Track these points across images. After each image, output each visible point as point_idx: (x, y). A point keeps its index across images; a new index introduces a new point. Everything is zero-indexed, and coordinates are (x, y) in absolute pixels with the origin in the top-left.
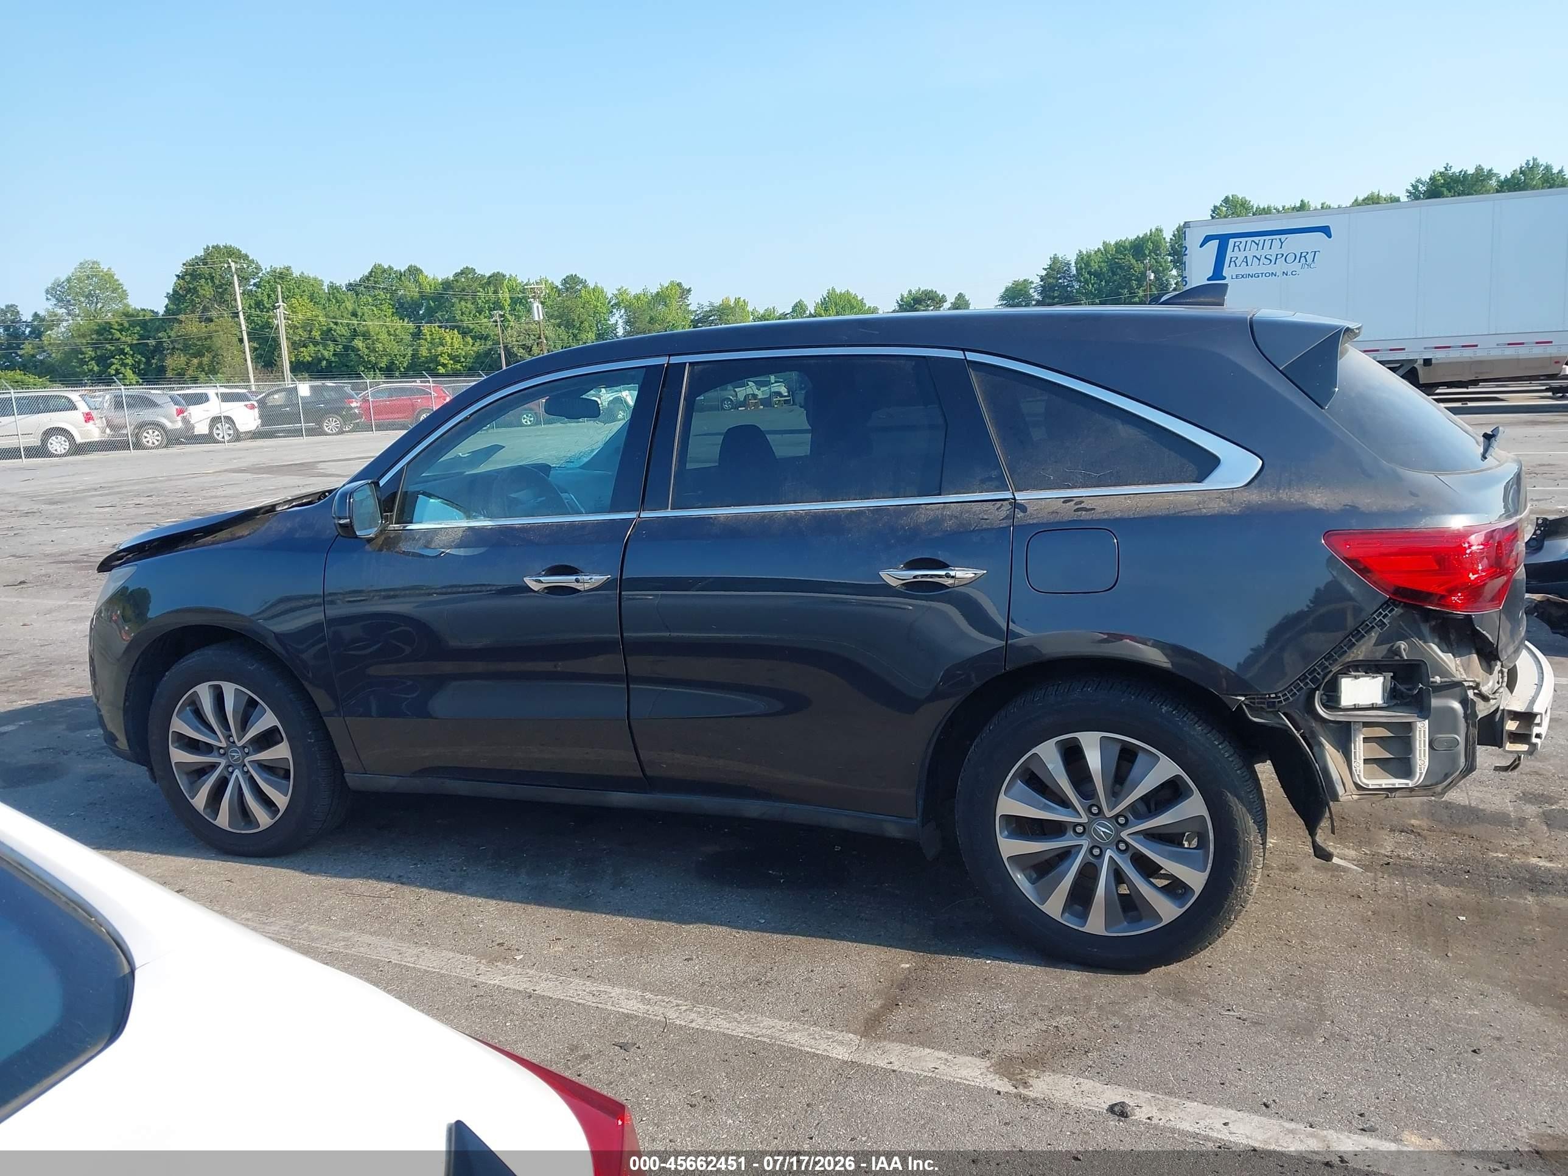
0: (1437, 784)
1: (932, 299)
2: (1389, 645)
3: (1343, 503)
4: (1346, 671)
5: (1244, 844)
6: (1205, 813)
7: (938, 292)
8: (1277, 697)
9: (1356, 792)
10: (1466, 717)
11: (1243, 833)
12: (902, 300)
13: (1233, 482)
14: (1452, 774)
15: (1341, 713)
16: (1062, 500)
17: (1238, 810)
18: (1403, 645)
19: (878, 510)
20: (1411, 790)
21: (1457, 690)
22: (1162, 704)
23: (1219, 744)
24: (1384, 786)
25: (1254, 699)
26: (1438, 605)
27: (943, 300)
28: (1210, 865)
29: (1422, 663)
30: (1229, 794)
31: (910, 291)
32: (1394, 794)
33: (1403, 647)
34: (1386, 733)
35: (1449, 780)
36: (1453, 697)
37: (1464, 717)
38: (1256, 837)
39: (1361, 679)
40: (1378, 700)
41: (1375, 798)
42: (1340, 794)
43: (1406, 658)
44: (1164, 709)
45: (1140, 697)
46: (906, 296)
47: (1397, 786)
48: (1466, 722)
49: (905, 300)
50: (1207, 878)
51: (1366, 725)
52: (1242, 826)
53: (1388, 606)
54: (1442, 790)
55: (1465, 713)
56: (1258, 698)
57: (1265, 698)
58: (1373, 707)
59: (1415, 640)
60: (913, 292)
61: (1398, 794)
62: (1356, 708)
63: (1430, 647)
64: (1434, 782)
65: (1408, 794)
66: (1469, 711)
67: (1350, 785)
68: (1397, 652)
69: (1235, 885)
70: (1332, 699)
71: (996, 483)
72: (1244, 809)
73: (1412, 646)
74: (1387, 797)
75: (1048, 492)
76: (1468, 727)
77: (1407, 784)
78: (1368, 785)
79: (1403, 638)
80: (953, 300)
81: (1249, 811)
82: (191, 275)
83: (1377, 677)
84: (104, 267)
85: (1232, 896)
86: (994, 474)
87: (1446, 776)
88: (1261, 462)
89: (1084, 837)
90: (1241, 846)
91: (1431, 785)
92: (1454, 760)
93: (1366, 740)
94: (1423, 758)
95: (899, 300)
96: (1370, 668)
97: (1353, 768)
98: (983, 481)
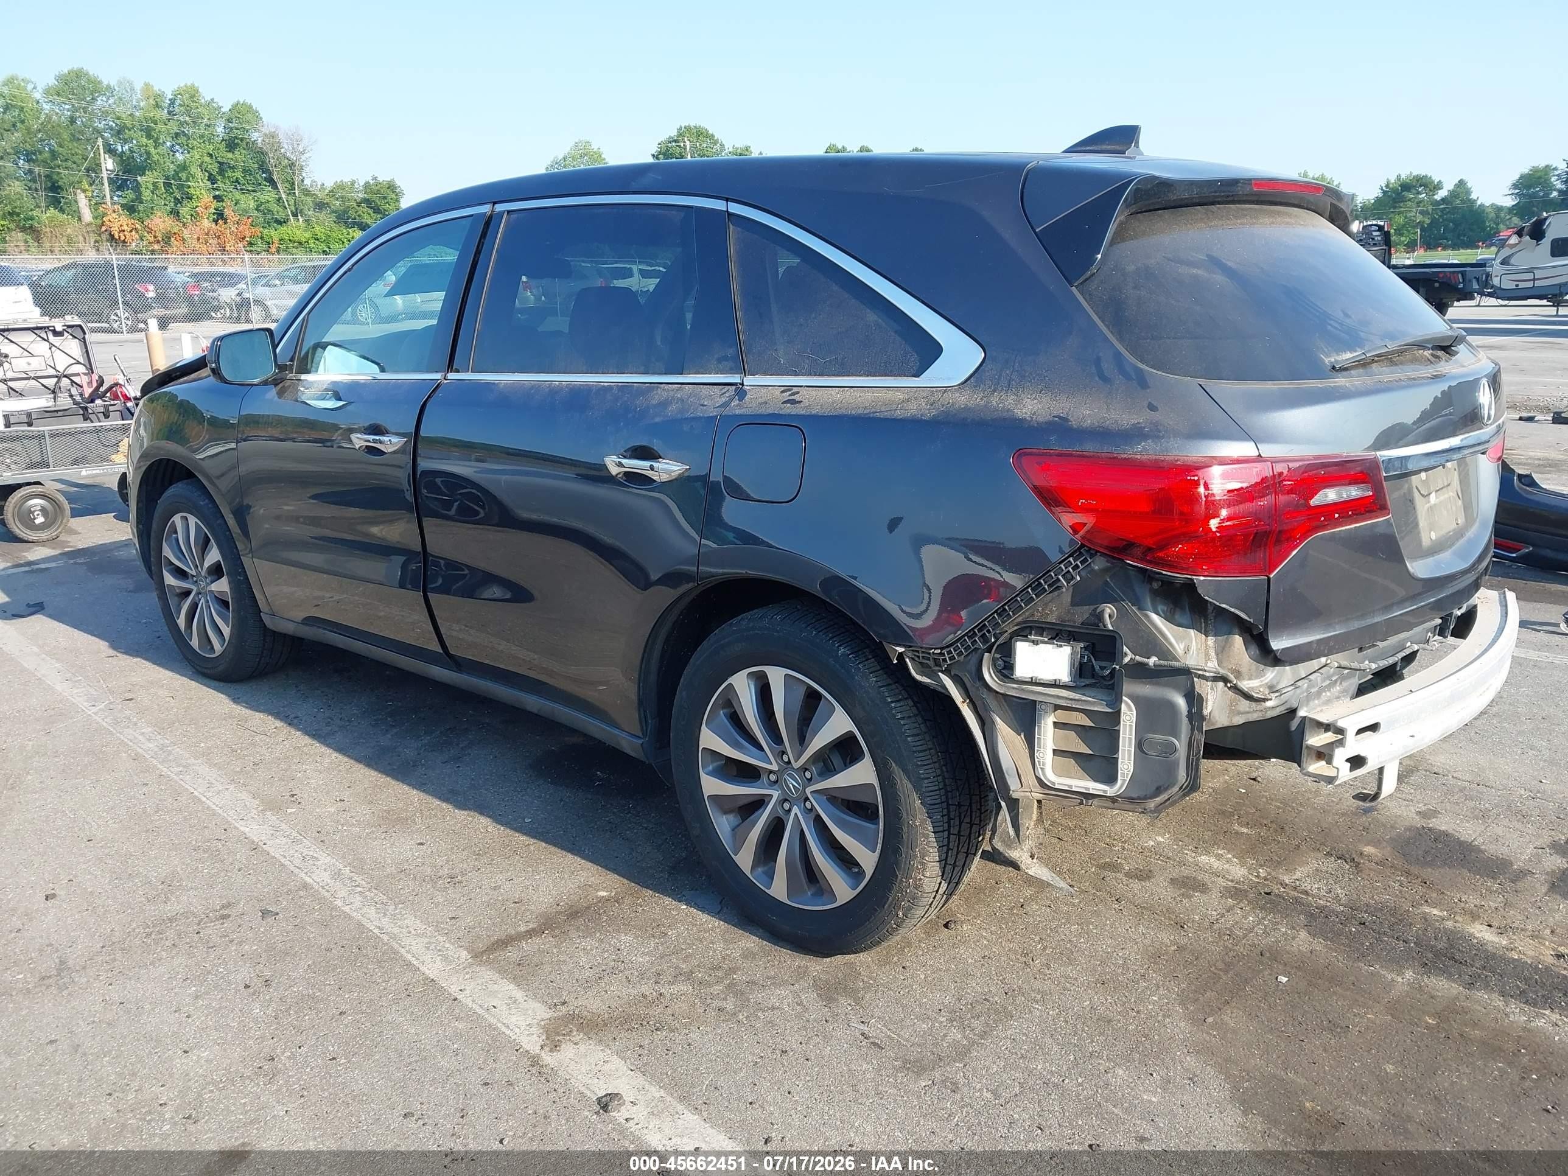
0: (1146, 798)
1: (1425, 185)
2: (1092, 607)
3: (1055, 413)
4: (1024, 632)
5: (908, 827)
6: (876, 783)
7: (1433, 178)
8: (942, 654)
9: (1039, 789)
10: (1190, 716)
11: (907, 814)
12: (1387, 186)
13: (949, 379)
14: (1166, 789)
15: (1015, 686)
16: (783, 389)
17: (902, 784)
18: (1109, 609)
19: (625, 387)
20: (1113, 800)
21: (1182, 679)
22: (840, 646)
23: (892, 702)
24: (1074, 789)
25: (918, 652)
26: (1142, 561)
27: (1438, 186)
28: (879, 846)
29: (1117, 636)
30: (894, 765)
31: (1399, 177)
32: (1090, 801)
33: (1108, 611)
34: (1088, 722)
35: (1163, 797)
36: (1176, 687)
37: (1188, 716)
38: (923, 822)
39: (1042, 646)
40: (1065, 677)
41: (1065, 802)
42: (1012, 788)
43: (1111, 628)
44: (842, 650)
45: (821, 633)
46: (1393, 181)
47: (1091, 792)
48: (1191, 723)
49: (1391, 186)
50: (877, 860)
51: (1057, 707)
52: (906, 804)
53: (1081, 554)
54: (1157, 807)
55: (1190, 711)
56: (923, 652)
57: (929, 654)
58: (1055, 685)
59: (1127, 605)
60: (1403, 176)
61: (1096, 802)
62: (1033, 682)
63: (1147, 617)
64: (1142, 794)
65: (1109, 804)
66: (1194, 710)
67: (1030, 780)
68: (1100, 617)
69: (899, 876)
70: (1006, 669)
71: (730, 364)
72: (910, 785)
73: (1122, 613)
74: (1081, 803)
75: (774, 378)
76: (1192, 730)
77: (1105, 791)
78: (1054, 784)
79: (1111, 600)
80: (1451, 188)
81: (917, 788)
82: (664, 154)
83: (1061, 646)
84: (595, 147)
85: (896, 887)
86: (731, 352)
87: (1158, 791)
88: (983, 355)
89: (776, 787)
90: (905, 829)
91: (1139, 798)
92: (1172, 769)
93: (1056, 725)
94: (1126, 762)
95: (1383, 185)
96: (1057, 634)
97: (1036, 760)
98: (719, 361)
